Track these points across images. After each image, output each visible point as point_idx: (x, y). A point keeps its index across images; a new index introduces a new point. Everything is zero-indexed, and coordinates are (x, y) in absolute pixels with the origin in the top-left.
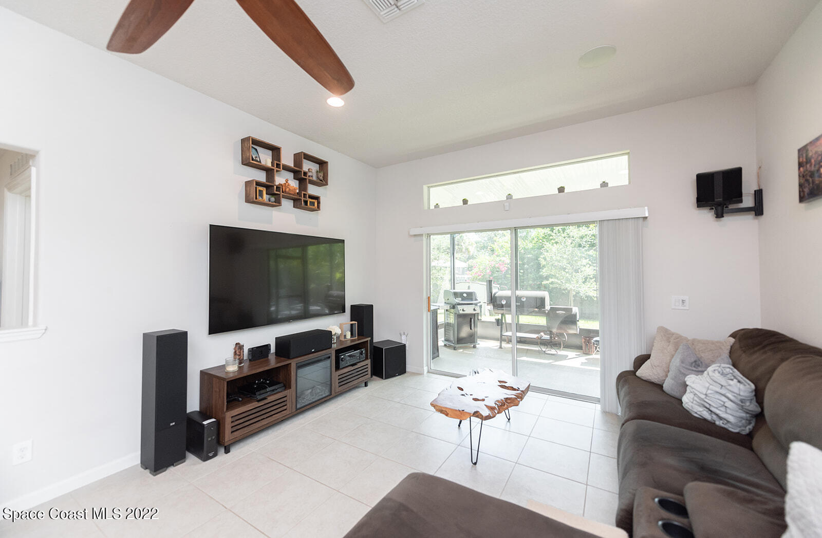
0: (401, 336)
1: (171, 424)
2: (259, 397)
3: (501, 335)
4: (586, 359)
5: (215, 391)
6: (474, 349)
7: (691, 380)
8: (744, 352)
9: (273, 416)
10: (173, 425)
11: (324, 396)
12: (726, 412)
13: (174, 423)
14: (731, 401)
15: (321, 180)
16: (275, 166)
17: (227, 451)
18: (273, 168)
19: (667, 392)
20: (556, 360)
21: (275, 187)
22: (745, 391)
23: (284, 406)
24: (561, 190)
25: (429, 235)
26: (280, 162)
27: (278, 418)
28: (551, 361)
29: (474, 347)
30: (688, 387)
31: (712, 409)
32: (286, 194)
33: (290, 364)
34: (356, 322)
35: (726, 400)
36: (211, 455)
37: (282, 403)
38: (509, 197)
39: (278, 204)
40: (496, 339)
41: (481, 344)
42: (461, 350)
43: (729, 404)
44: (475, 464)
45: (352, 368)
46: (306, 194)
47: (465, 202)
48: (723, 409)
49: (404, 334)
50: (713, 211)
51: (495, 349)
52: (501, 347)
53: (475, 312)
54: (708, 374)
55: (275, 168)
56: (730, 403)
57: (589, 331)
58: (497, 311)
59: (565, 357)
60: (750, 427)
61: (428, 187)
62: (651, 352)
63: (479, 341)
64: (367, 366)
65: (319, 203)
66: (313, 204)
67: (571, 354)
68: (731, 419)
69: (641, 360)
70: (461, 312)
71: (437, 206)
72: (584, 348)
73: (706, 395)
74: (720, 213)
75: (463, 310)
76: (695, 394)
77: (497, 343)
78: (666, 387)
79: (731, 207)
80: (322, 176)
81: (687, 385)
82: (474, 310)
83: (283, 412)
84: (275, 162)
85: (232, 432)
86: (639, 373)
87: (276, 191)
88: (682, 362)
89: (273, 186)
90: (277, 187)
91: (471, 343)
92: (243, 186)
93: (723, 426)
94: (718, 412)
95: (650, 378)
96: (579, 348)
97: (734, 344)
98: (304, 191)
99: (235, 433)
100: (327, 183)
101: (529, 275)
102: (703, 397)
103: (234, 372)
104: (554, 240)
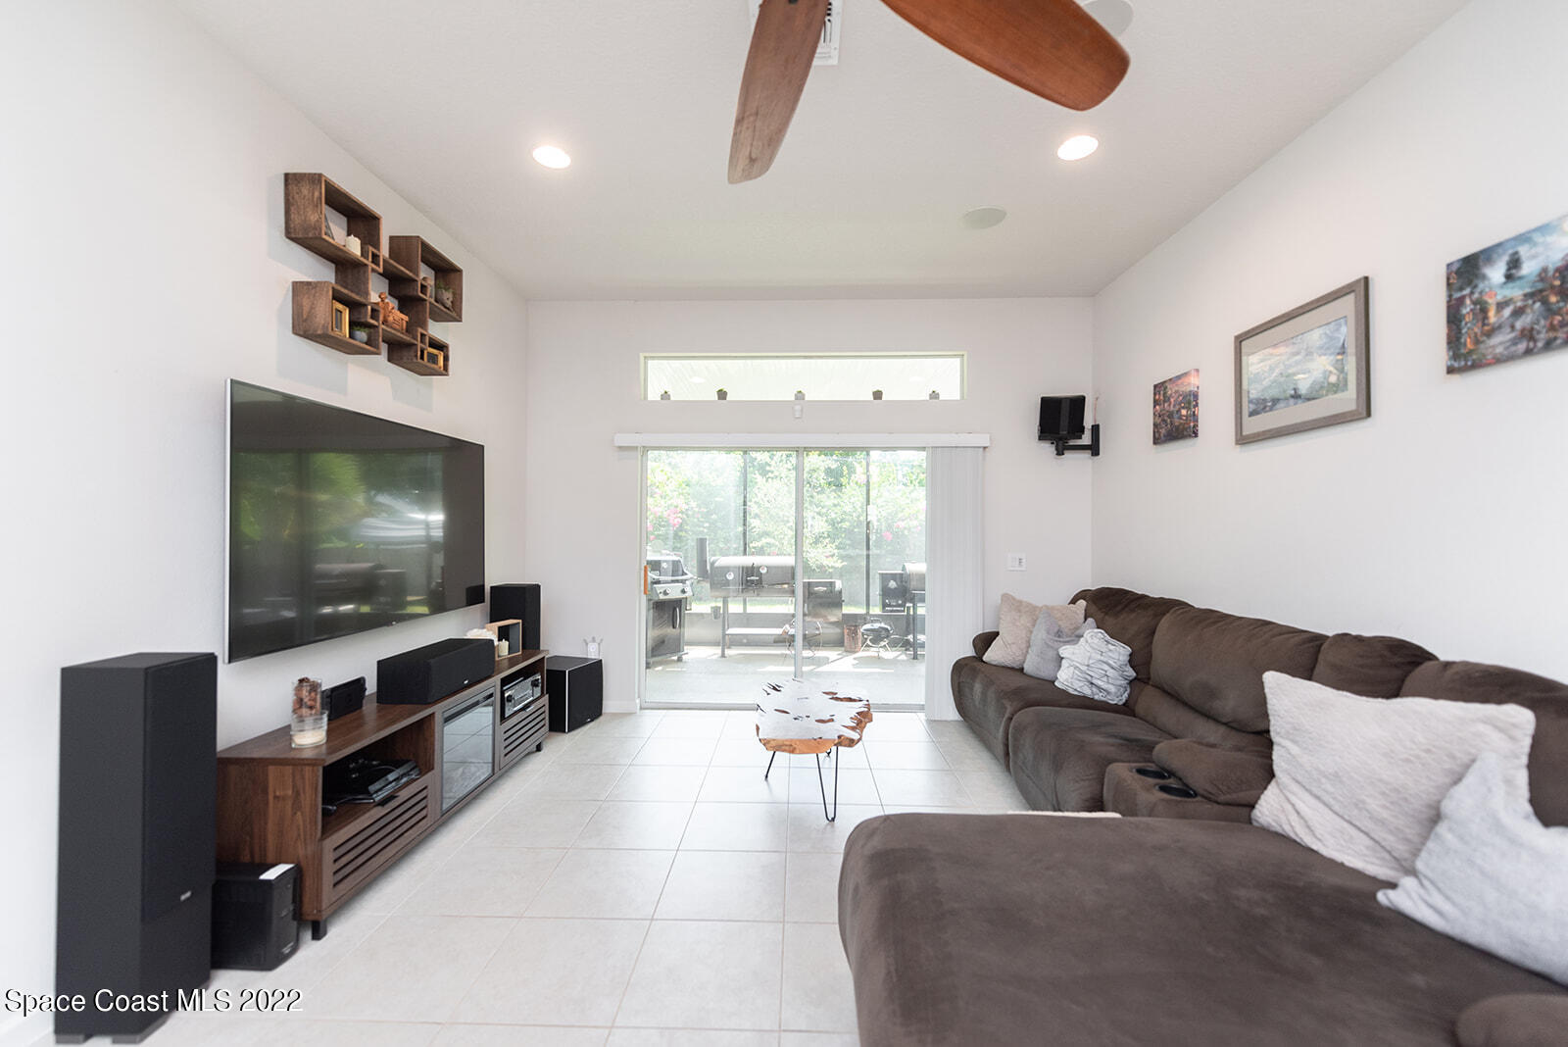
0: (587, 644)
1: (183, 898)
2: (378, 797)
3: (724, 635)
4: (855, 659)
5: (276, 797)
6: (679, 664)
7: (1065, 651)
8: (1106, 614)
9: (406, 835)
10: (188, 899)
11: (483, 778)
12: (1108, 683)
13: (188, 894)
14: (1113, 668)
15: (448, 309)
16: (370, 259)
17: (318, 933)
18: (365, 261)
19: (1032, 674)
20: (819, 666)
21: (369, 307)
22: (1124, 655)
23: (422, 810)
24: (878, 395)
25: (646, 449)
26: (379, 250)
27: (413, 837)
28: (812, 667)
29: (680, 660)
30: (1064, 661)
31: (1094, 681)
32: (389, 329)
33: (434, 713)
34: (520, 621)
35: (1106, 667)
36: (286, 950)
37: (420, 800)
38: (800, 395)
39: (372, 349)
40: (716, 644)
41: (692, 653)
42: (660, 668)
43: (1111, 673)
44: (833, 819)
45: (523, 715)
46: (425, 335)
47: (722, 395)
48: (1105, 679)
49: (594, 640)
50: (1054, 446)
51: (716, 660)
52: (723, 656)
53: (684, 596)
54: (1087, 642)
55: (369, 262)
56: (1112, 671)
57: (855, 616)
58: (717, 594)
59: (826, 661)
60: (1126, 695)
61: (645, 357)
62: (998, 626)
63: (686, 649)
64: (542, 710)
65: (446, 359)
66: (433, 359)
67: (832, 654)
68: (1112, 689)
69: (985, 641)
70: (662, 597)
71: (665, 396)
72: (846, 644)
73: (1088, 666)
74: (1060, 448)
75: (665, 593)
76: (1076, 667)
77: (718, 650)
78: (1028, 668)
79: (1072, 443)
80: (451, 299)
81: (1062, 658)
82: (683, 592)
83: (421, 824)
84: (371, 249)
85: (335, 885)
86: (985, 658)
87: (372, 318)
88: (1048, 633)
89: (365, 305)
90: (373, 310)
91: (672, 653)
92: (288, 291)
93: (1103, 699)
94: (1100, 683)
95: (1003, 660)
96: (839, 643)
97: (1087, 606)
98: (422, 328)
99: (341, 886)
100: (461, 317)
101: (719, 532)
102: (1084, 668)
103: (317, 747)
104: (772, 472)
